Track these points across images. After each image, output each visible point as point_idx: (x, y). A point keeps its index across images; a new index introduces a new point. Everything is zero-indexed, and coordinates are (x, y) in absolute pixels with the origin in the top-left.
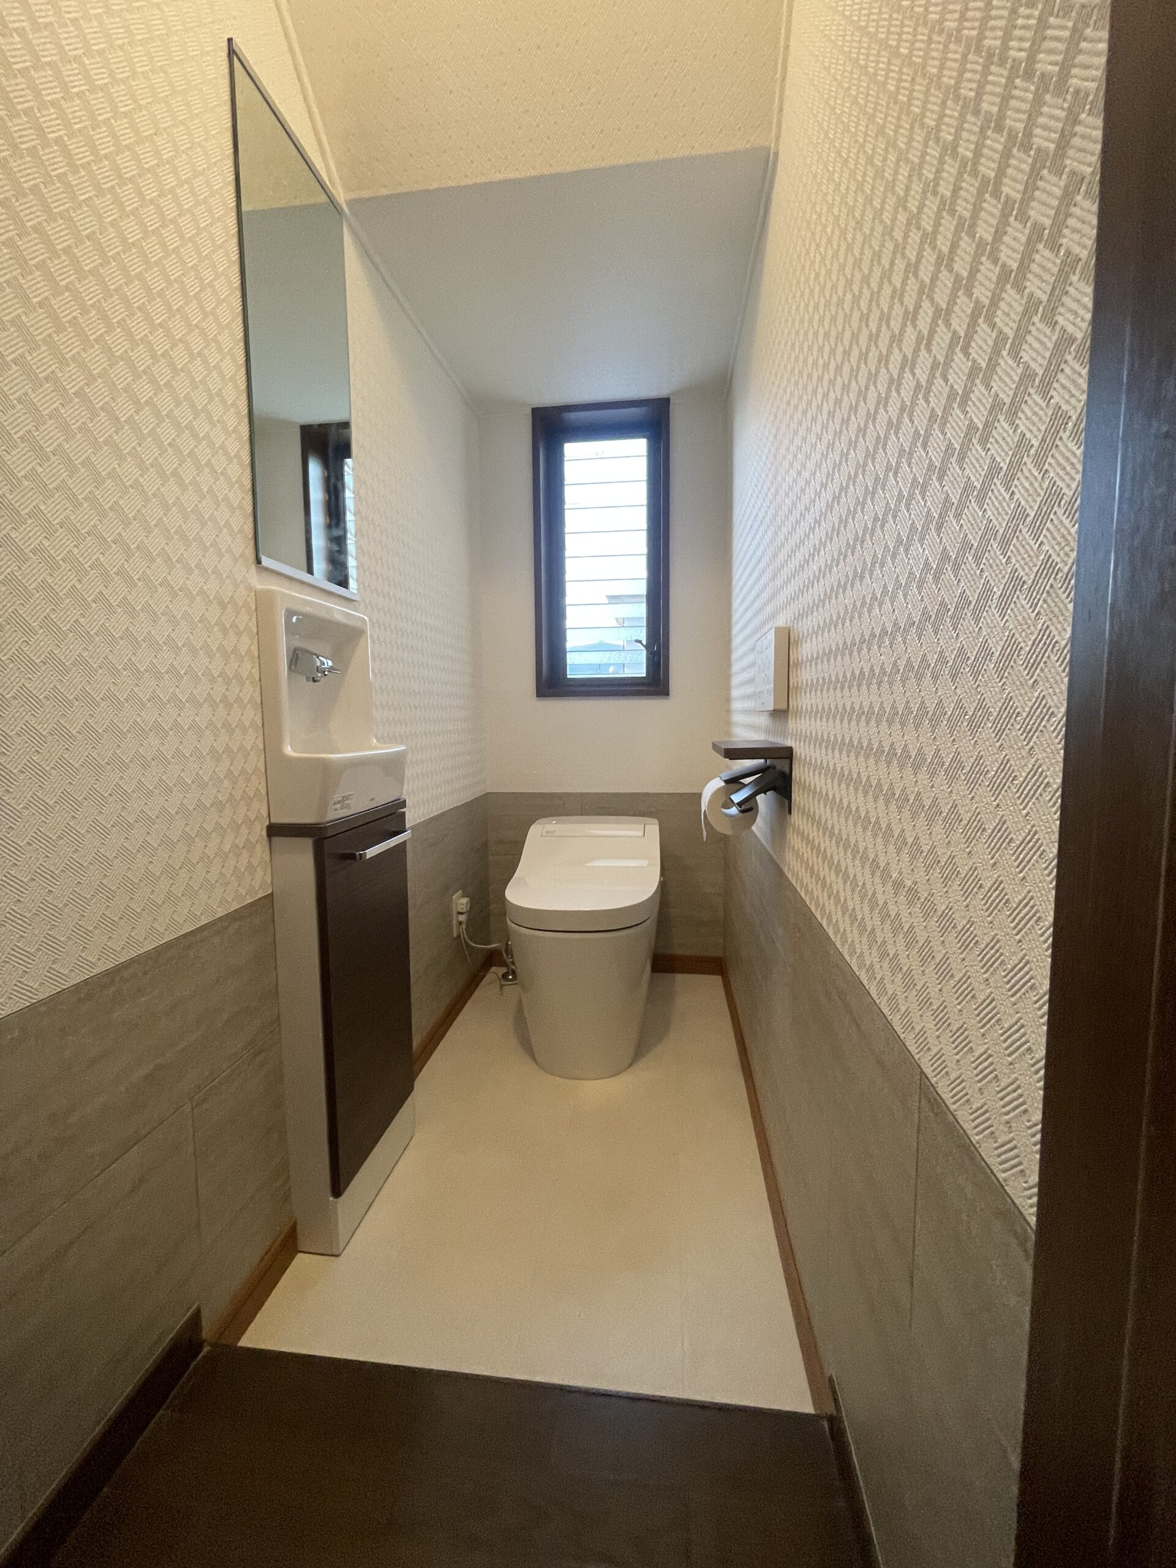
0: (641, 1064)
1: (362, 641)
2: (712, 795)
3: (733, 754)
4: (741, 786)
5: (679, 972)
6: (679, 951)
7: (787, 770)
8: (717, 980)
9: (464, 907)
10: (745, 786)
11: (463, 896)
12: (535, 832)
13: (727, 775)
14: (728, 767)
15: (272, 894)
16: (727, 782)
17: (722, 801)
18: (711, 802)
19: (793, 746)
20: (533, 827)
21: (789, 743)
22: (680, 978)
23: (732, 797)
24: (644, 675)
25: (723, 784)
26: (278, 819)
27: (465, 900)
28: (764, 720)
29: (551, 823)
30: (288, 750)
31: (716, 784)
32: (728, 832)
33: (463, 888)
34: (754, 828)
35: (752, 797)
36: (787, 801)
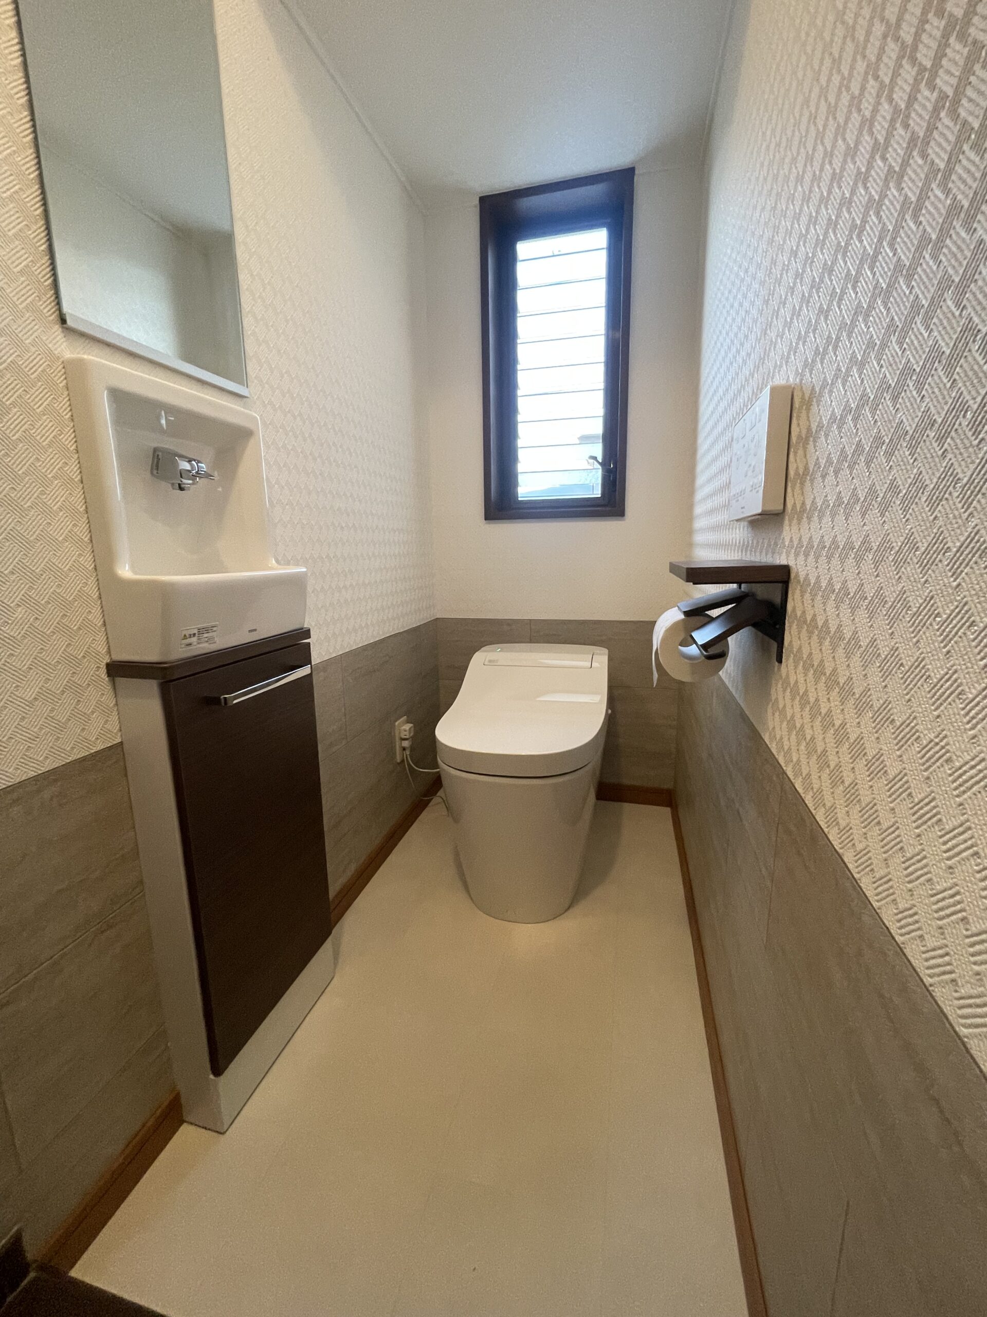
0: (577, 910)
1: (252, 442)
2: (667, 631)
3: (697, 575)
4: (707, 619)
5: (626, 801)
6: (626, 781)
7: (778, 600)
8: (667, 810)
9: (407, 733)
10: (712, 620)
11: (408, 722)
12: (479, 660)
13: (686, 606)
14: (687, 594)
15: (121, 743)
16: (687, 614)
17: (681, 638)
18: (664, 640)
19: (791, 563)
20: (477, 653)
21: (781, 560)
22: (628, 807)
23: (695, 634)
24: (600, 496)
25: (682, 616)
26: (123, 655)
27: (408, 727)
28: (741, 533)
29: (494, 651)
30: (125, 571)
31: (672, 616)
32: (686, 678)
33: (408, 713)
34: (721, 673)
35: (721, 639)
36: (774, 646)
